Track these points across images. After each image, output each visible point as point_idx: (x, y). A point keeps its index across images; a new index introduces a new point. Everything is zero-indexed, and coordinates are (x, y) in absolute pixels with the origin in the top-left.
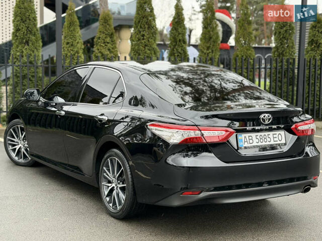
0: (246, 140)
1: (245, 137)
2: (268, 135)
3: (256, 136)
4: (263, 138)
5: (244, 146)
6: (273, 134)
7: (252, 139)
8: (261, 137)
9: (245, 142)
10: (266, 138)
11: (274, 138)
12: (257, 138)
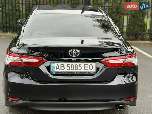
0: (58, 67)
1: (58, 65)
2: (79, 65)
3: (68, 65)
4: (74, 67)
5: (56, 71)
6: (84, 65)
7: (63, 67)
8: (72, 66)
9: (57, 68)
10: (77, 67)
11: (85, 67)
12: (68, 67)
